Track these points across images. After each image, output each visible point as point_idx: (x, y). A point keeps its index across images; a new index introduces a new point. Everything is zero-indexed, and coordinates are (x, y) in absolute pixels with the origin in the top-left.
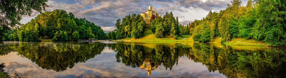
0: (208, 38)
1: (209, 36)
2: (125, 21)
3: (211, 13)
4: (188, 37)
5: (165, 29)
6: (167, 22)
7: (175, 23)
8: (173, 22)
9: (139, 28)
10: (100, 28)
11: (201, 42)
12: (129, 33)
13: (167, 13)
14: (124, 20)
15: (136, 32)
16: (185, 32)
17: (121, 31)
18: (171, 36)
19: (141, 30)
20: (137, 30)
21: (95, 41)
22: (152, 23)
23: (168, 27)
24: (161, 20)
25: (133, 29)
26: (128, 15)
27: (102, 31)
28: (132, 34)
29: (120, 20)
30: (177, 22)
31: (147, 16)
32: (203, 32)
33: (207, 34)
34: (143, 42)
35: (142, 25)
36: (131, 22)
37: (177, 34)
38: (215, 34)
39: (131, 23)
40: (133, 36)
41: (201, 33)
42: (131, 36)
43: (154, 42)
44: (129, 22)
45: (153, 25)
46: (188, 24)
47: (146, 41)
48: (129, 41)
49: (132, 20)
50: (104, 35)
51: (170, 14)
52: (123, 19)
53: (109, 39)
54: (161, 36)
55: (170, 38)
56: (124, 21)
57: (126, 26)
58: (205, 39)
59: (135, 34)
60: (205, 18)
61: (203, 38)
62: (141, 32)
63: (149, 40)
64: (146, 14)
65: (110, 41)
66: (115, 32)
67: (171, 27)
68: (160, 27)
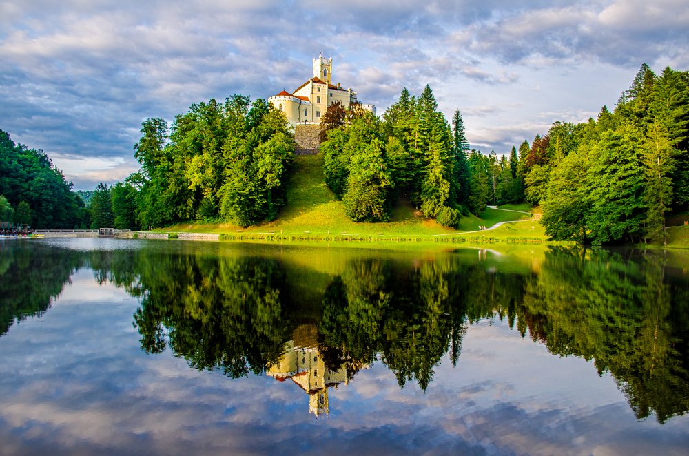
0: (634, 224)
1: (639, 213)
2: (189, 133)
3: (650, 75)
4: (518, 218)
5: (394, 177)
6: (405, 141)
7: (446, 146)
8: (439, 137)
9: (262, 170)
10: (44, 161)
11: (587, 242)
12: (208, 193)
13: (405, 93)
14: (185, 124)
15: (246, 192)
16: (497, 188)
17: (165, 185)
18: (426, 213)
19: (272, 180)
20: (251, 179)
21: (12, 237)
22: (327, 143)
23: (410, 167)
24: (374, 132)
25: (228, 172)
26: (207, 102)
27: (57, 184)
28: (223, 202)
29: (163, 126)
30: (459, 138)
31: (303, 108)
32: (601, 189)
33: (627, 196)
34: (282, 243)
35: (277, 153)
36: (221, 136)
37: (459, 201)
38: (675, 198)
39: (220, 144)
40: (231, 212)
41: (588, 193)
42: (218, 209)
43: (339, 244)
44: (208, 135)
45: (334, 156)
46: (518, 147)
47: (301, 239)
48: (212, 236)
49: (225, 128)
50: (68, 200)
51: (421, 101)
52: (179, 120)
53: (97, 227)
54: (376, 212)
55: (423, 224)
56: (184, 132)
57: (196, 158)
58: (615, 227)
59: (240, 203)
60: (612, 110)
61: (600, 219)
62: (274, 189)
63: (314, 233)
64: (301, 98)
65: (102, 235)
66: (134, 185)
67: (428, 163)
68: (368, 166)
